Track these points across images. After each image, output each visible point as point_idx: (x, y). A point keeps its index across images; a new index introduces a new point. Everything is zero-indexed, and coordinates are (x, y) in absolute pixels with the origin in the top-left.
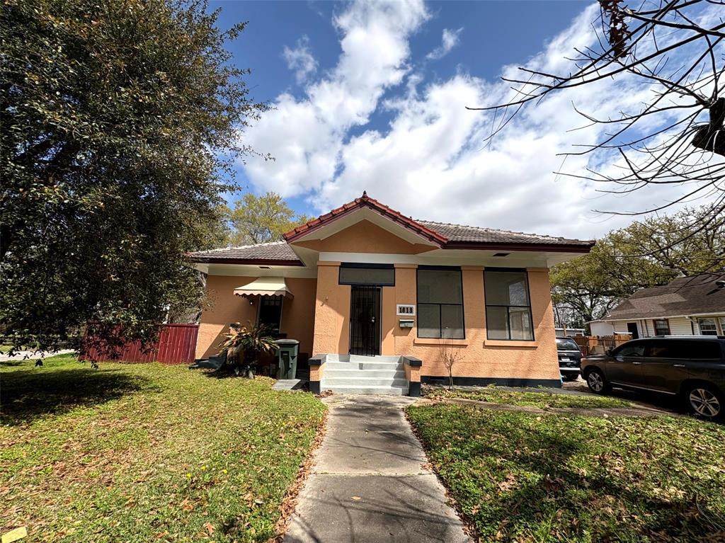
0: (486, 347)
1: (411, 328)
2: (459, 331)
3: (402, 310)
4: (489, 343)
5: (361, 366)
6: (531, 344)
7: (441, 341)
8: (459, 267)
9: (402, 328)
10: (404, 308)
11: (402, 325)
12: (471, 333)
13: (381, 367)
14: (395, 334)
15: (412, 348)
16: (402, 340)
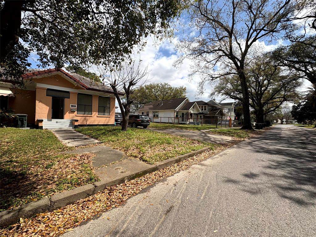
0: (97, 117)
1: (75, 112)
2: (90, 113)
3: (72, 106)
4: (98, 116)
5: (57, 122)
6: (109, 116)
7: (85, 115)
8: (92, 95)
9: (72, 111)
10: (73, 106)
11: (72, 110)
12: (94, 113)
13: (64, 122)
14: (69, 113)
15: (75, 117)
16: (72, 115)
